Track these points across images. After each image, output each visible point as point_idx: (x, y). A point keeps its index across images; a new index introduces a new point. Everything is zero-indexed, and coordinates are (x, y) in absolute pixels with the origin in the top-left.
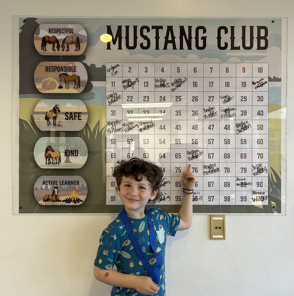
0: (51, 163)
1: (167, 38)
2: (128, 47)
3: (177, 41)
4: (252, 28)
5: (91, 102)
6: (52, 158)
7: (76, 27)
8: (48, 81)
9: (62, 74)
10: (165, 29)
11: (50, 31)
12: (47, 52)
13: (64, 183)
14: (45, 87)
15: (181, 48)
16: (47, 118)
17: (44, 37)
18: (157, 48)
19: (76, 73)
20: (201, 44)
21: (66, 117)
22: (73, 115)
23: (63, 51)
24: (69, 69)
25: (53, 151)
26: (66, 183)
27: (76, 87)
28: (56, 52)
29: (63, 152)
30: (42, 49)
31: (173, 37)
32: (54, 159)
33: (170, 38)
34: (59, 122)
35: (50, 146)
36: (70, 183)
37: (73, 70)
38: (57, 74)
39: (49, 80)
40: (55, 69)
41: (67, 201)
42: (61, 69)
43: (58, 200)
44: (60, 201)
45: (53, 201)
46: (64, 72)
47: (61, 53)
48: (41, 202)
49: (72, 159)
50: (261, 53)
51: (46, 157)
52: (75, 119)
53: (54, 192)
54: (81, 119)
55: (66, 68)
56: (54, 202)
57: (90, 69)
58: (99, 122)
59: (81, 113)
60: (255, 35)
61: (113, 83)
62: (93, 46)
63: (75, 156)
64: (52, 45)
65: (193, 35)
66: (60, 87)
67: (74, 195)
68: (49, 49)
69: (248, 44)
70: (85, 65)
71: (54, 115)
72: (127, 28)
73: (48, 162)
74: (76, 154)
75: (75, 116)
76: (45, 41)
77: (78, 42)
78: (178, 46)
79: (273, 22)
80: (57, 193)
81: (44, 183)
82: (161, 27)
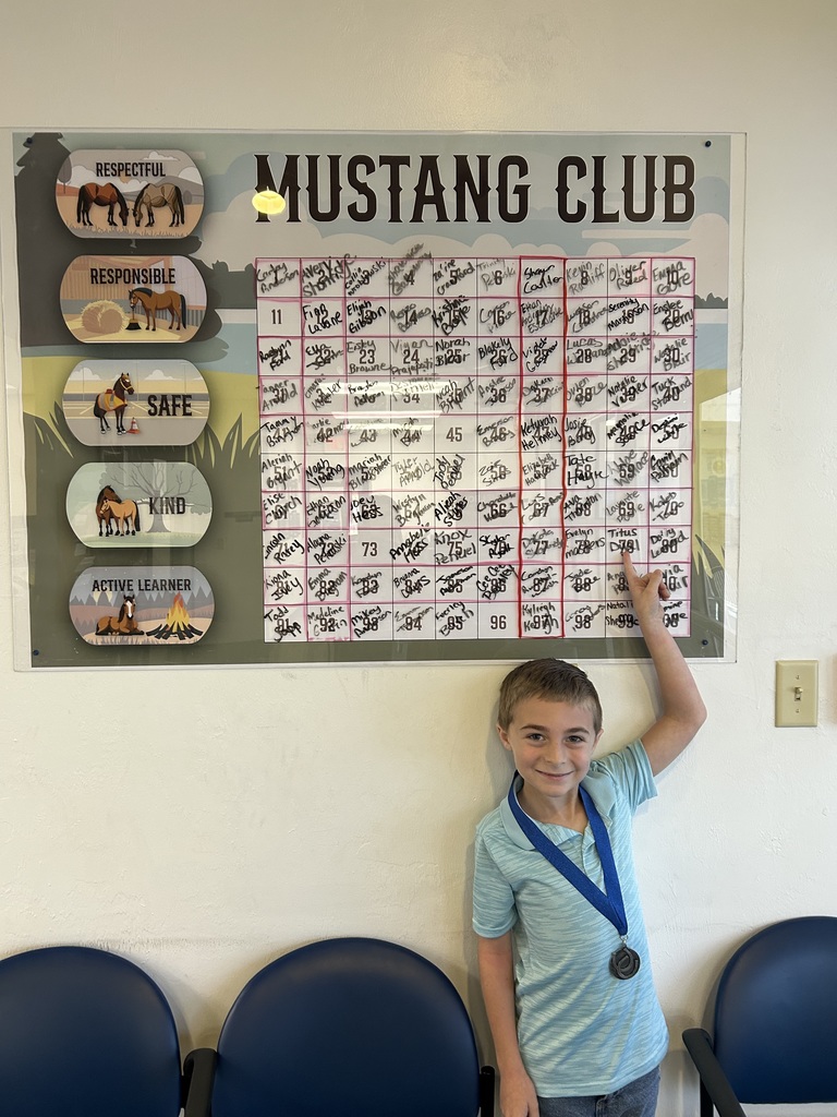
0: (114, 533)
1: (420, 189)
2: (315, 214)
3: (450, 198)
4: (650, 161)
5: (218, 368)
6: (117, 519)
7: (171, 158)
8: (98, 309)
9: (138, 290)
10: (416, 164)
11: (100, 169)
12: (94, 230)
13: (151, 587)
14: (90, 325)
15: (461, 217)
16: (99, 412)
17: (83, 187)
18: (395, 217)
19: (176, 288)
20: (513, 206)
21: (150, 408)
22: (170, 403)
23: (138, 225)
24: (155, 276)
25: (119, 501)
26: (155, 586)
27: (176, 325)
28: (118, 229)
29: (146, 503)
30: (79, 221)
31: (438, 188)
32: (120, 521)
33: (429, 191)
34: (133, 423)
35: (108, 487)
36: (167, 587)
37: (167, 279)
38: (122, 290)
39: (102, 306)
40: (119, 275)
41: (158, 633)
42: (133, 275)
43: (136, 632)
44: (142, 633)
45: (122, 634)
46: (142, 286)
47: (132, 231)
48: (91, 638)
49: (169, 520)
50: (675, 231)
51: (101, 518)
52: (174, 414)
53: (124, 608)
54: (190, 414)
55: (148, 275)
56: (126, 637)
57: (212, 277)
58: (239, 422)
59: (189, 396)
60: (660, 182)
61: (277, 314)
62: (220, 213)
63: (179, 513)
64: (107, 208)
65: (493, 182)
66: (133, 327)
67: (178, 618)
68: (100, 222)
69: (639, 207)
70: (199, 265)
71: (118, 402)
72: (313, 160)
73: (104, 531)
74: (181, 507)
75: (175, 406)
76: (87, 198)
77: (177, 201)
78: (451, 212)
79: (708, 144)
80: (133, 611)
81: (96, 586)
82: (406, 160)
